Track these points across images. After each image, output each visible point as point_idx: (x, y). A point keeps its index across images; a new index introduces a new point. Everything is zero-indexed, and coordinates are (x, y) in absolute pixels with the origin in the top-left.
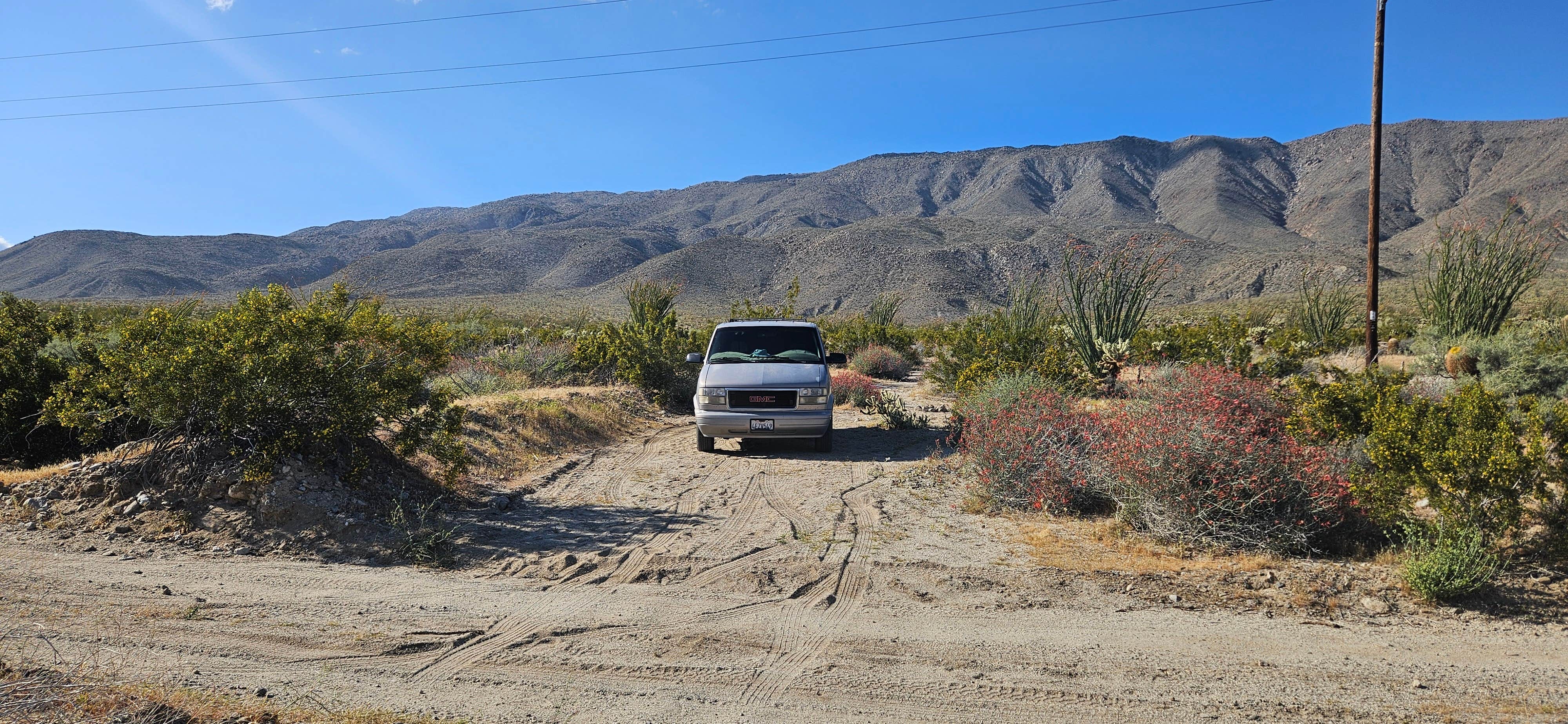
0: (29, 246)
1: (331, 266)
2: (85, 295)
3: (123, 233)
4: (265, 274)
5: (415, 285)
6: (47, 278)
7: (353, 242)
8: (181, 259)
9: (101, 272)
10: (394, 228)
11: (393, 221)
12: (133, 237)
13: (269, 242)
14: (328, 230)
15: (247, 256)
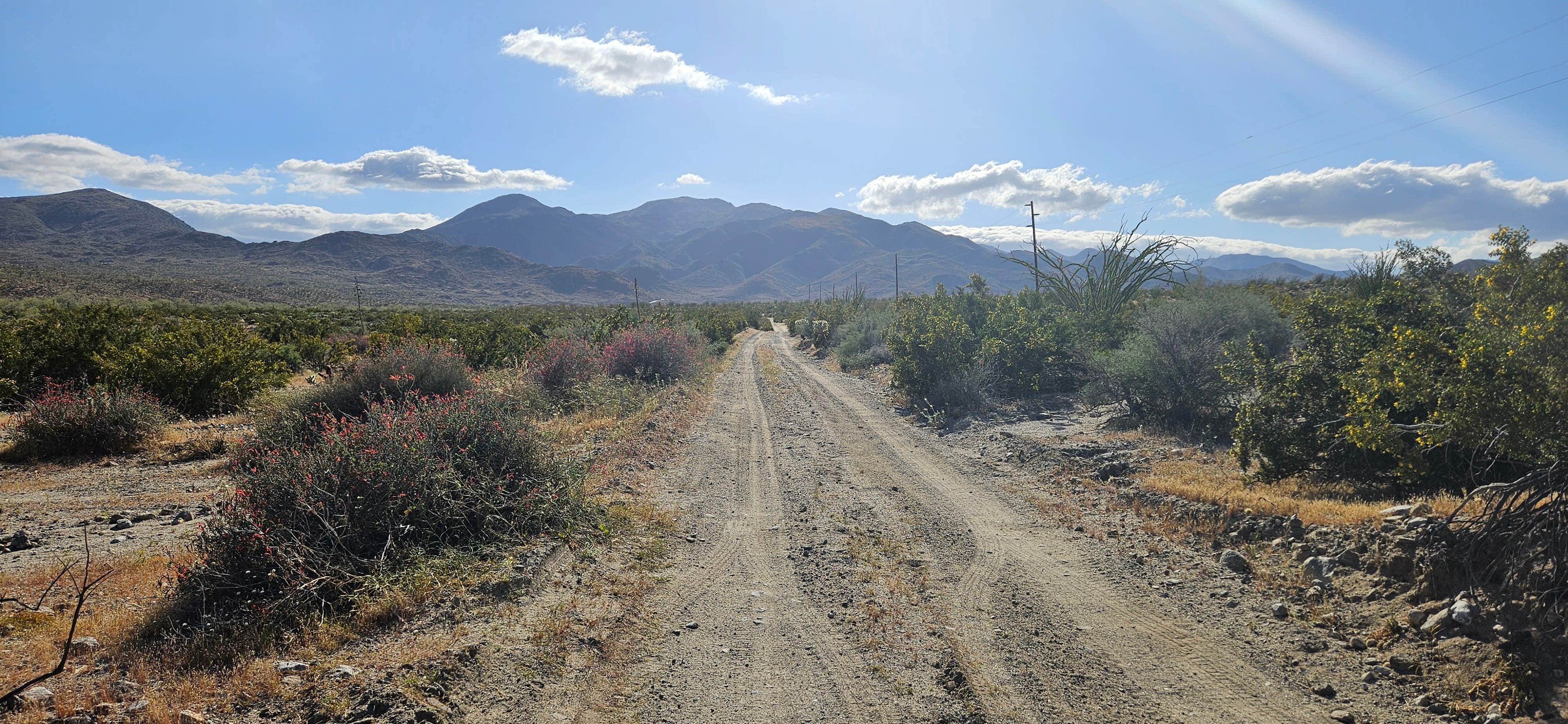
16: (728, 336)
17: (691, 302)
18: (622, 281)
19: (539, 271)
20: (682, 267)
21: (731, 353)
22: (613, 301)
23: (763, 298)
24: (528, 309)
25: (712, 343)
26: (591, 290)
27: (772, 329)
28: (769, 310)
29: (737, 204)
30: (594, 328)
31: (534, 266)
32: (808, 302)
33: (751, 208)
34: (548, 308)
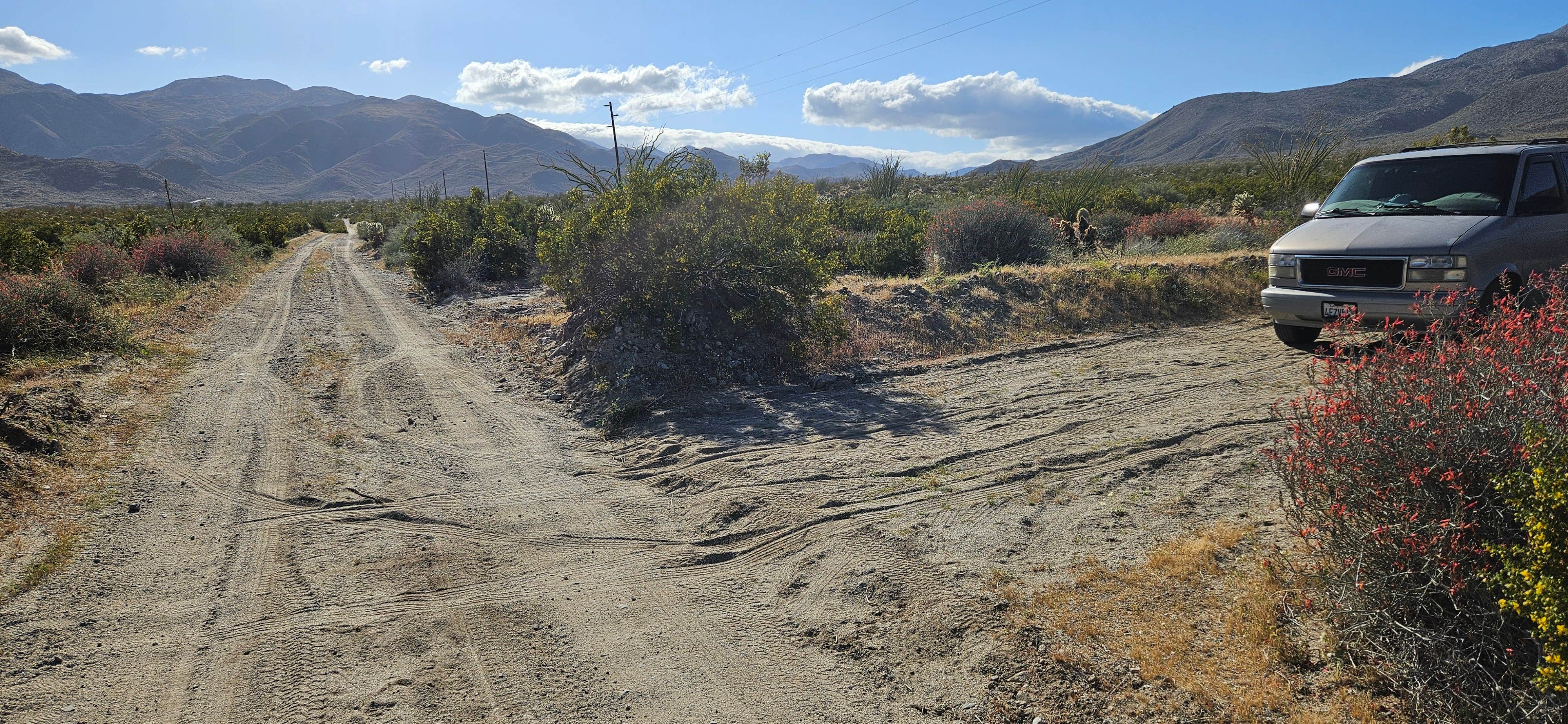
0: (1170, 115)
1: (1458, 101)
2: (1211, 155)
3: (1247, 93)
4: (1380, 120)
5: (1560, 116)
6: (1180, 143)
7: (1487, 72)
8: (1297, 113)
9: (1225, 133)
10: (1541, 49)
11: (1541, 40)
12: (1254, 96)
13: (1388, 84)
14: (1458, 61)
15: (1364, 102)
16: (278, 240)
17: (245, 201)
18: (150, 177)
19: (33, 164)
20: (230, 160)
21: (279, 255)
22: (140, 201)
23: (338, 197)
24: (21, 213)
25: (253, 245)
26: (109, 188)
27: (346, 232)
28: (344, 211)
29: (295, 87)
30: (120, 234)
31: (24, 157)
32: (391, 201)
33: (314, 91)
34: (51, 211)
